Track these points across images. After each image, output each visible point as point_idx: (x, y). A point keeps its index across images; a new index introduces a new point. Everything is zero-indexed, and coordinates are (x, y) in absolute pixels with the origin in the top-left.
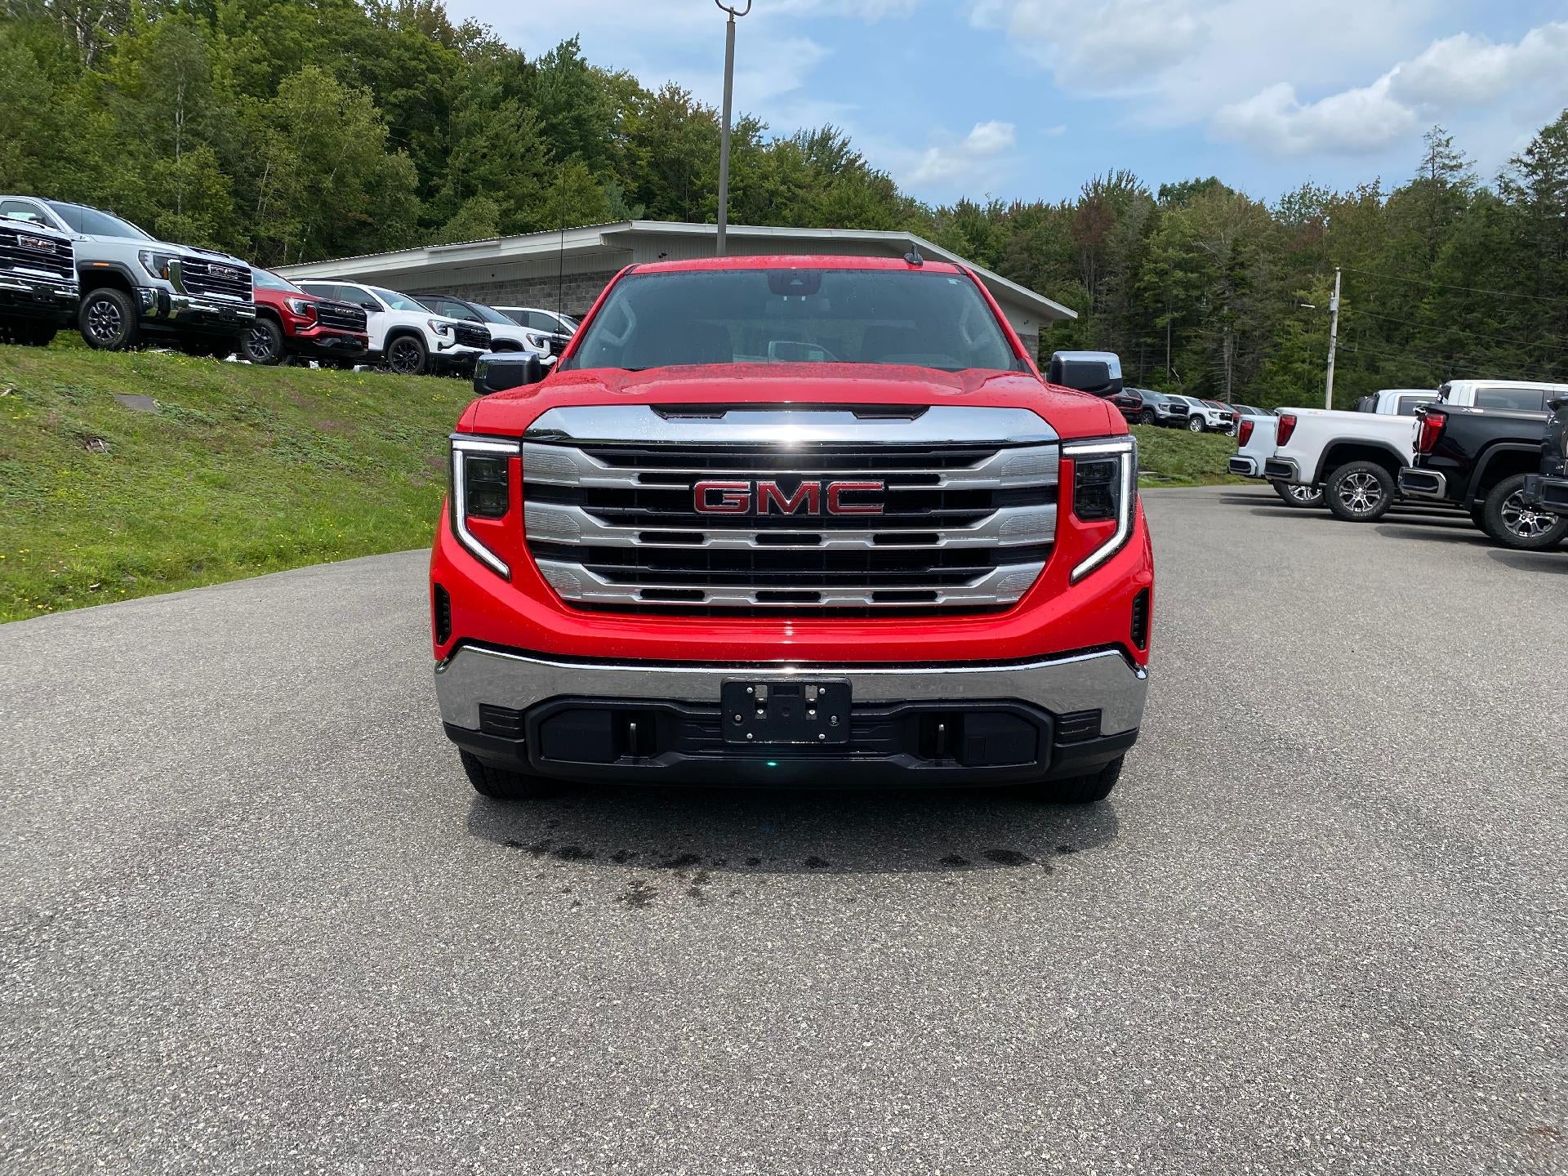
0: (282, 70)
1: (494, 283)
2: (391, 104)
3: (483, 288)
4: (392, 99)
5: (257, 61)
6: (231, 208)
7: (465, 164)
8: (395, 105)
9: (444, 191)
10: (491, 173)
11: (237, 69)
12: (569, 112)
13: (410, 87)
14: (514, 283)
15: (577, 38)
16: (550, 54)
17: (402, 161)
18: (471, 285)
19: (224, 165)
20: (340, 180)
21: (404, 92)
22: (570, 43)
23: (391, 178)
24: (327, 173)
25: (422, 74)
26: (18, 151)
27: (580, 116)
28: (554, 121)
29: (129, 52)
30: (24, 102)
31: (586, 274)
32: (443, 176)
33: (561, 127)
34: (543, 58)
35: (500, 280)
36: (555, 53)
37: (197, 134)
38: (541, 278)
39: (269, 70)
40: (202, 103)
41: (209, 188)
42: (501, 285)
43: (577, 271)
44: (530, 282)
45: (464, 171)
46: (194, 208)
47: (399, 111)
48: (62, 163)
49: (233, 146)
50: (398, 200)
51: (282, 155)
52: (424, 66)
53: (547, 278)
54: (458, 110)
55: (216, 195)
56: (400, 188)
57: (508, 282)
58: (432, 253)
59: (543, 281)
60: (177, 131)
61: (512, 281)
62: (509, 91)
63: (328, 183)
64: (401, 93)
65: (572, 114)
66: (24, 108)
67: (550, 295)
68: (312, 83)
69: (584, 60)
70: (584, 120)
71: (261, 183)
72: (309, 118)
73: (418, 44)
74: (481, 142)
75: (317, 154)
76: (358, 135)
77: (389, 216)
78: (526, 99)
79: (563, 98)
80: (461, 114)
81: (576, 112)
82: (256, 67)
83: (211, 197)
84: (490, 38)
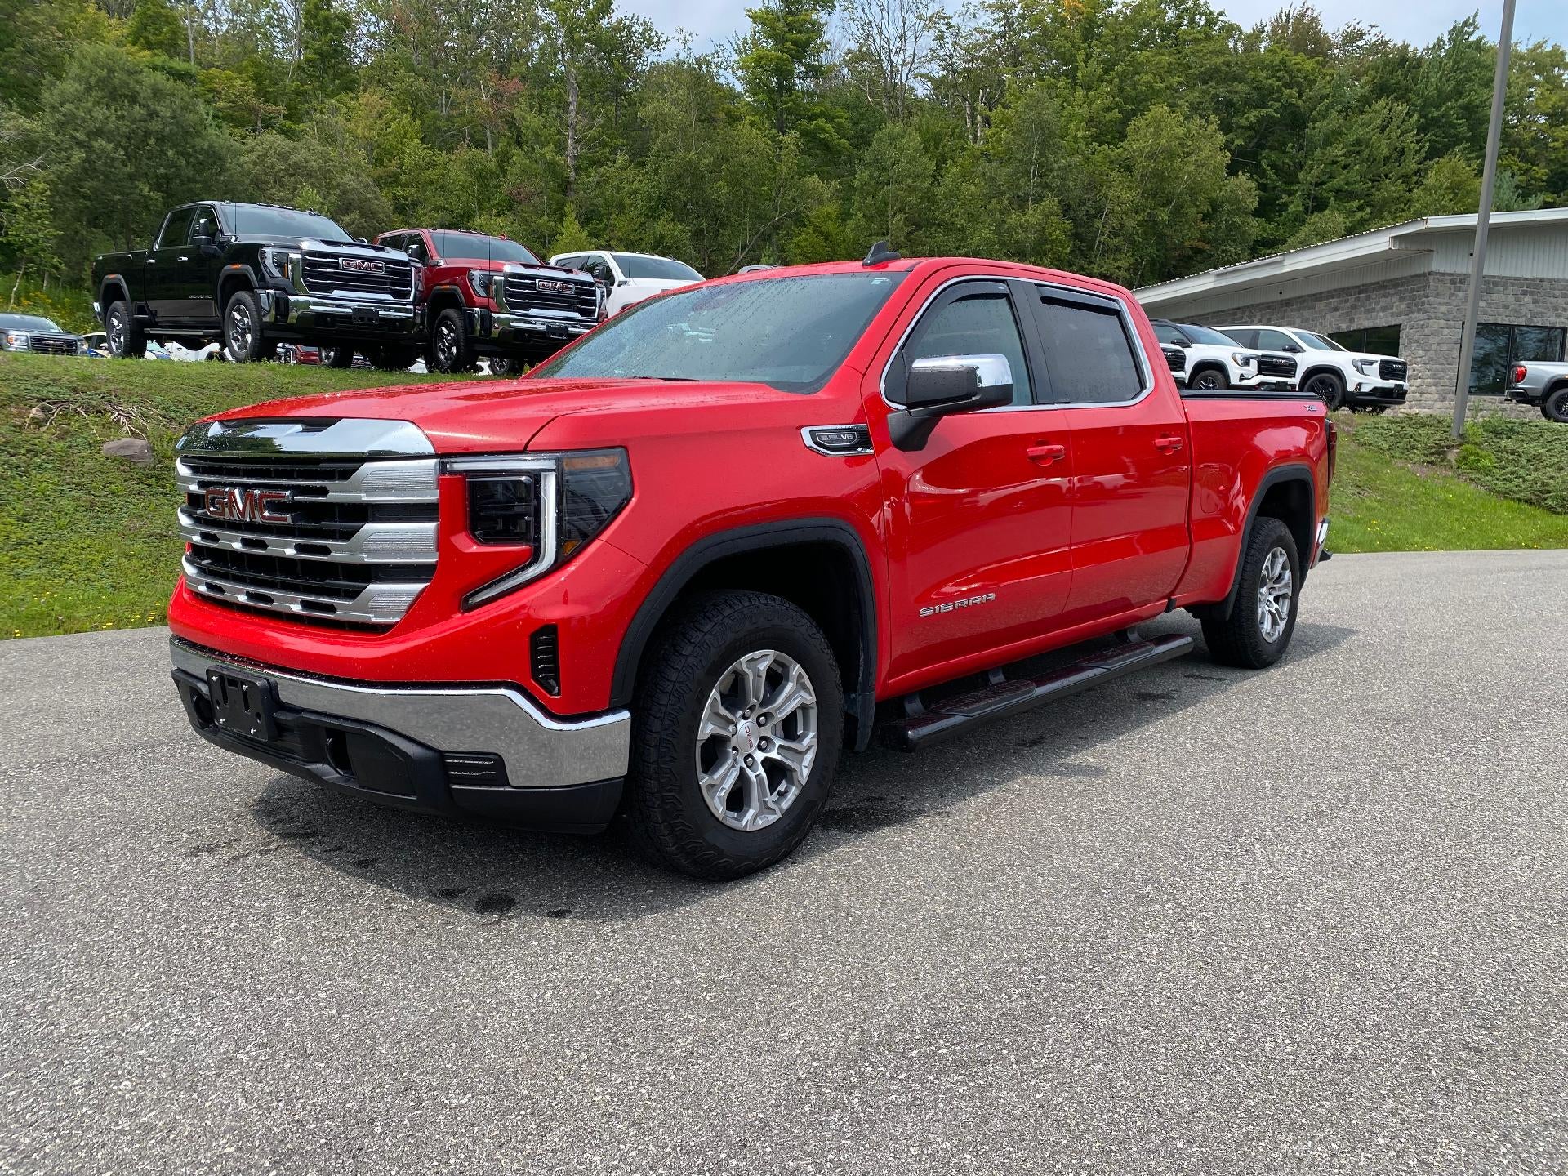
0: (1134, 113)
1: (1281, 301)
2: (1243, 127)
3: (1269, 308)
4: (1243, 122)
5: (1109, 109)
6: (1068, 250)
7: (1318, 177)
8: (1245, 128)
9: (1291, 208)
10: (1347, 184)
11: (1090, 121)
12: (1456, 101)
13: (1264, 106)
14: (1301, 300)
15: (1475, 15)
16: (1440, 40)
17: (1243, 185)
18: (1258, 305)
19: (1067, 210)
20: (1178, 211)
21: (1256, 113)
22: (1466, 23)
23: (1229, 202)
24: (1163, 206)
25: (1279, 90)
26: (901, 223)
27: (1470, 102)
28: (1436, 114)
29: (1001, 122)
30: (910, 181)
31: (1378, 283)
32: (1291, 193)
33: (1444, 120)
34: (1431, 46)
35: (1287, 297)
36: (1446, 38)
37: (1046, 186)
38: (1328, 292)
39: (1120, 116)
40: (1052, 158)
41: (1051, 235)
42: (1287, 303)
43: (1367, 281)
44: (1316, 297)
45: (1318, 185)
46: (1038, 253)
47: (1252, 133)
48: (934, 228)
49: (1078, 192)
50: (1234, 223)
51: (1122, 193)
52: (1280, 83)
53: (1335, 290)
54: (1315, 121)
55: (1057, 239)
56: (1239, 211)
57: (1295, 298)
58: (1219, 275)
59: (1330, 294)
60: (1030, 186)
61: (1299, 298)
62: (1381, 90)
63: (1164, 216)
64: (1253, 115)
65: (1461, 102)
66: (910, 187)
67: (1336, 309)
68: (1158, 121)
69: (1481, 39)
70: (1477, 107)
71: (1099, 223)
72: (1152, 156)
73: (1277, 62)
74: (1338, 150)
75: (1158, 190)
76: (1199, 165)
77: (1223, 241)
78: (1403, 95)
79: (1449, 87)
80: (1318, 125)
81: (1466, 100)
82: (1108, 116)
83: (1053, 242)
84: (1370, 38)
